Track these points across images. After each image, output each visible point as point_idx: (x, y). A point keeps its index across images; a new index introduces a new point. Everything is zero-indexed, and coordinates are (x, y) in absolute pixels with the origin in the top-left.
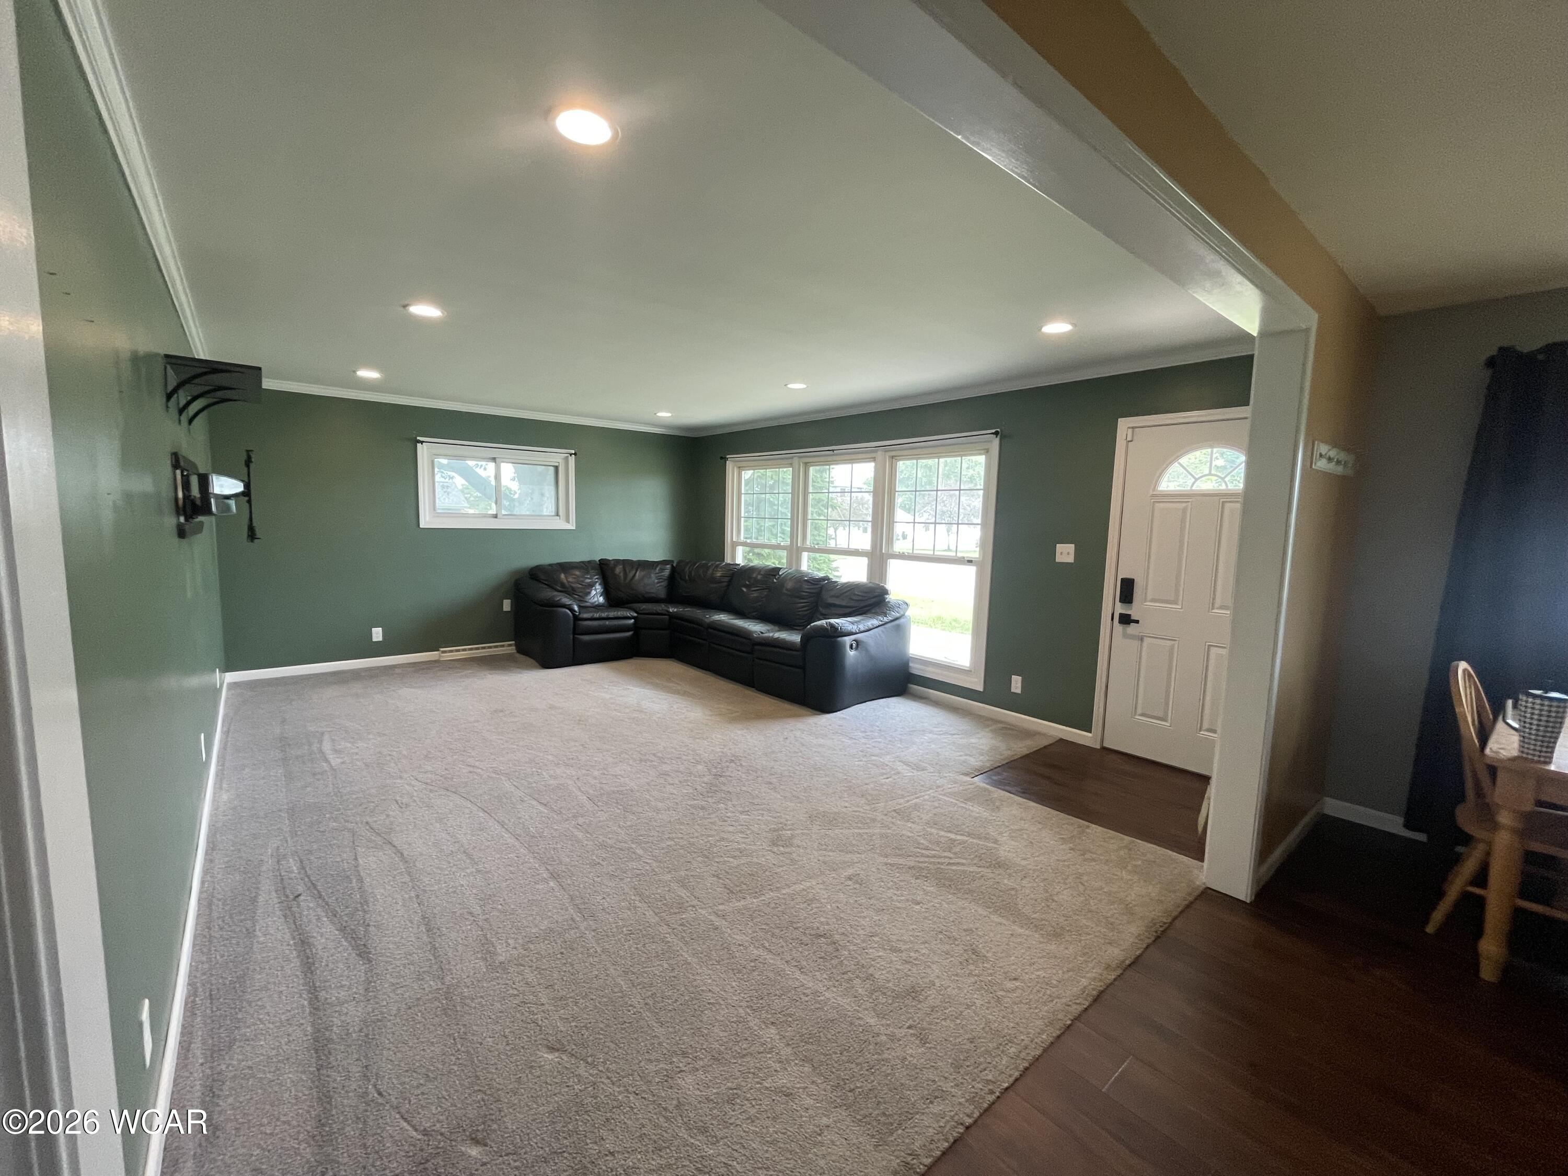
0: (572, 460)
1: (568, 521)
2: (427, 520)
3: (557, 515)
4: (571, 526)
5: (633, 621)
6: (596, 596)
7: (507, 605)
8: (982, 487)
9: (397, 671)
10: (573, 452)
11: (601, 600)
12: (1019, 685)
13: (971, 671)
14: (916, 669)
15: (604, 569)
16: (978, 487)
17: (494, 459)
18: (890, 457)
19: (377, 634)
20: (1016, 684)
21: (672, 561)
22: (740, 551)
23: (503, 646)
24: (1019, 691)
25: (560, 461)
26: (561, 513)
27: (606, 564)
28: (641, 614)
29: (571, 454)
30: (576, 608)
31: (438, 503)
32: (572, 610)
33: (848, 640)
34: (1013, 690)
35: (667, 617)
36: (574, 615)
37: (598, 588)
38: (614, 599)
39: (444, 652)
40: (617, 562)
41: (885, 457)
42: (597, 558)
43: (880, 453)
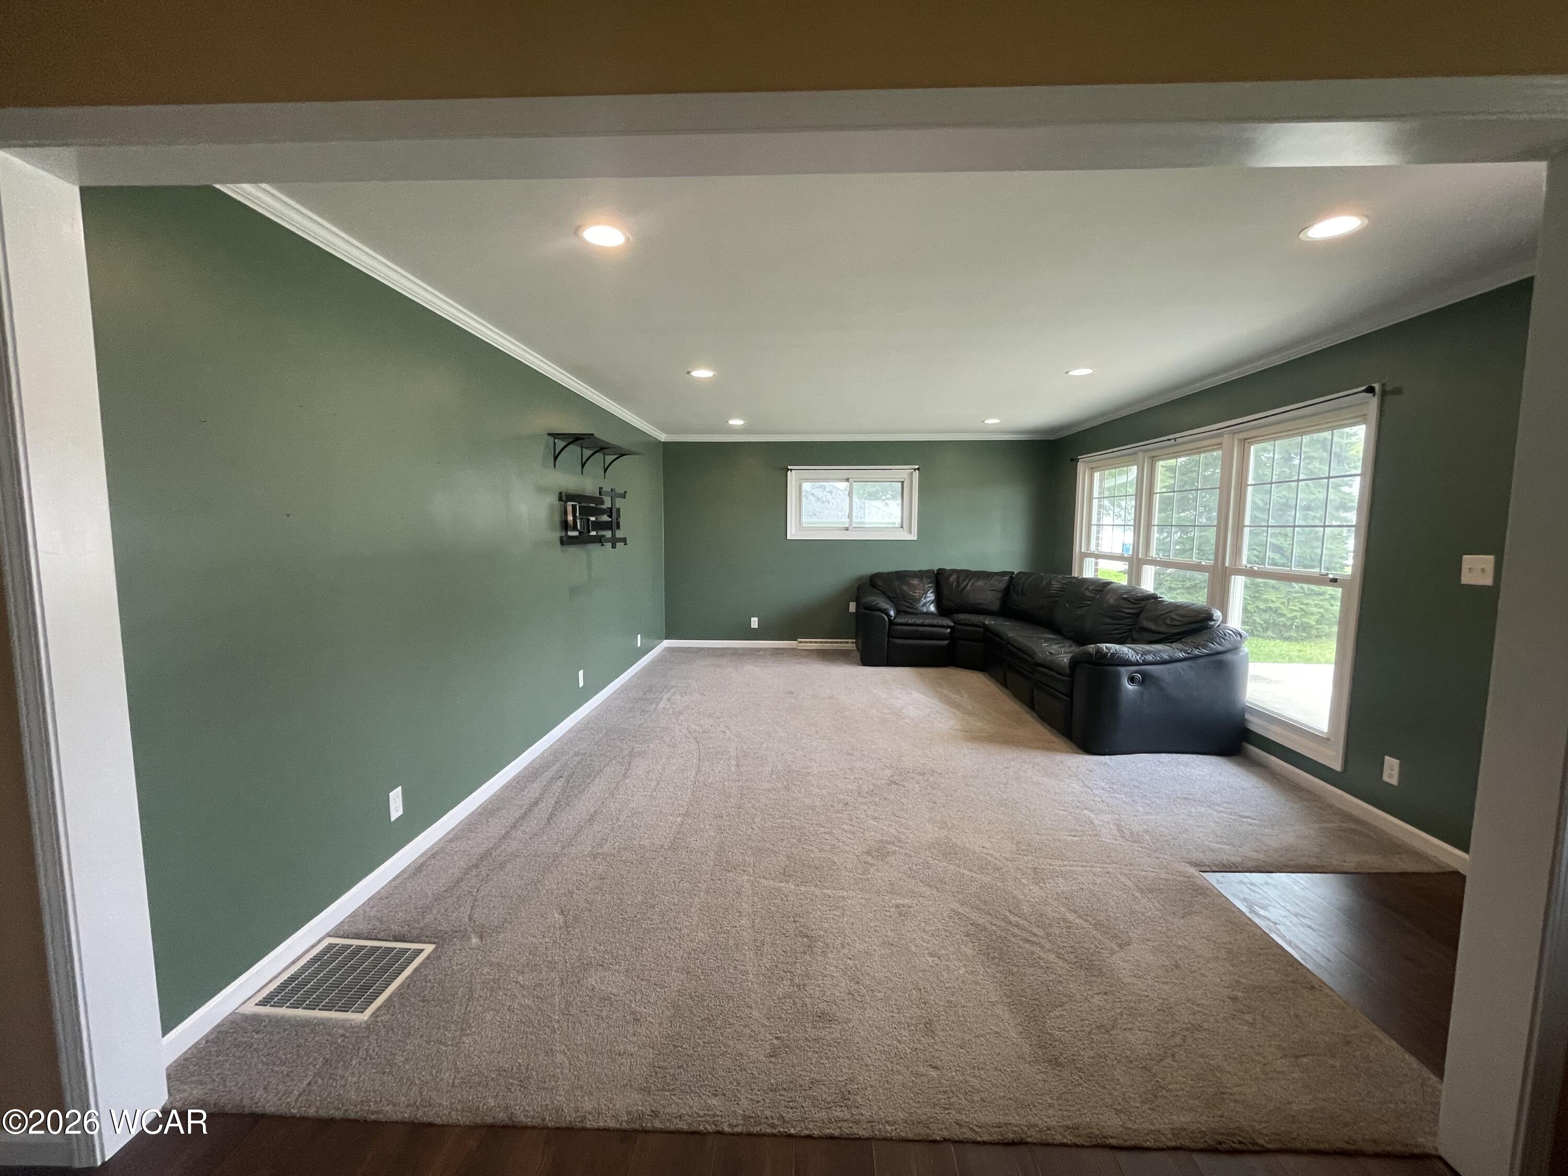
0: (916, 474)
1: (910, 532)
2: (793, 533)
3: (902, 527)
4: (913, 537)
5: (949, 630)
6: (928, 602)
7: (852, 607)
8: (1359, 471)
9: (761, 653)
10: (917, 467)
11: (932, 608)
12: (1396, 773)
13: (1328, 739)
14: (1257, 725)
15: (939, 579)
16: (1354, 472)
17: (847, 480)
18: (1238, 440)
19: (754, 623)
20: (1391, 770)
21: (1013, 573)
22: (1089, 563)
23: (847, 643)
24: (1394, 781)
25: (905, 476)
26: (904, 526)
27: (942, 574)
28: (958, 624)
29: (915, 470)
30: (892, 613)
31: (804, 520)
32: (889, 616)
33: (1125, 672)
34: (1386, 778)
35: (982, 630)
36: (889, 619)
37: (931, 596)
38: (943, 609)
39: (801, 642)
40: (954, 571)
41: (1233, 442)
42: (936, 568)
43: (1226, 437)
